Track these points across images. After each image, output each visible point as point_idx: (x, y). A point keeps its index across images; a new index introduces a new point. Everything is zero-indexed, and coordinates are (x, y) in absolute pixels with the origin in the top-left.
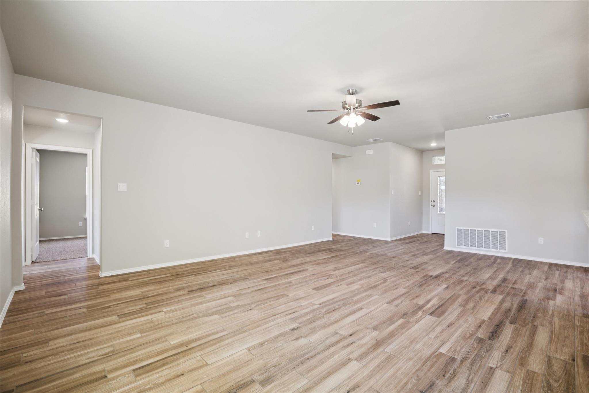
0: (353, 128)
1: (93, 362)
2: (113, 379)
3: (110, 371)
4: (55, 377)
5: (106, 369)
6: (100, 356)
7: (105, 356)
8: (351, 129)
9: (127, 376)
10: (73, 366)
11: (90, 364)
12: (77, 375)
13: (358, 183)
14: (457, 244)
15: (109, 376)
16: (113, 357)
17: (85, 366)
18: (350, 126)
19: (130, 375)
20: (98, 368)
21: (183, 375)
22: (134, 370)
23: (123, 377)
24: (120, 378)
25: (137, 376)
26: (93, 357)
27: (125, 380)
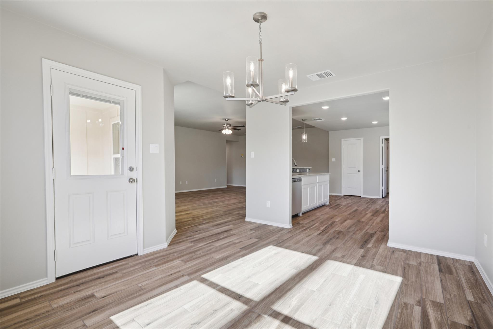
0: (228, 135)
8: (226, 135)
13: (242, 156)
18: (226, 134)
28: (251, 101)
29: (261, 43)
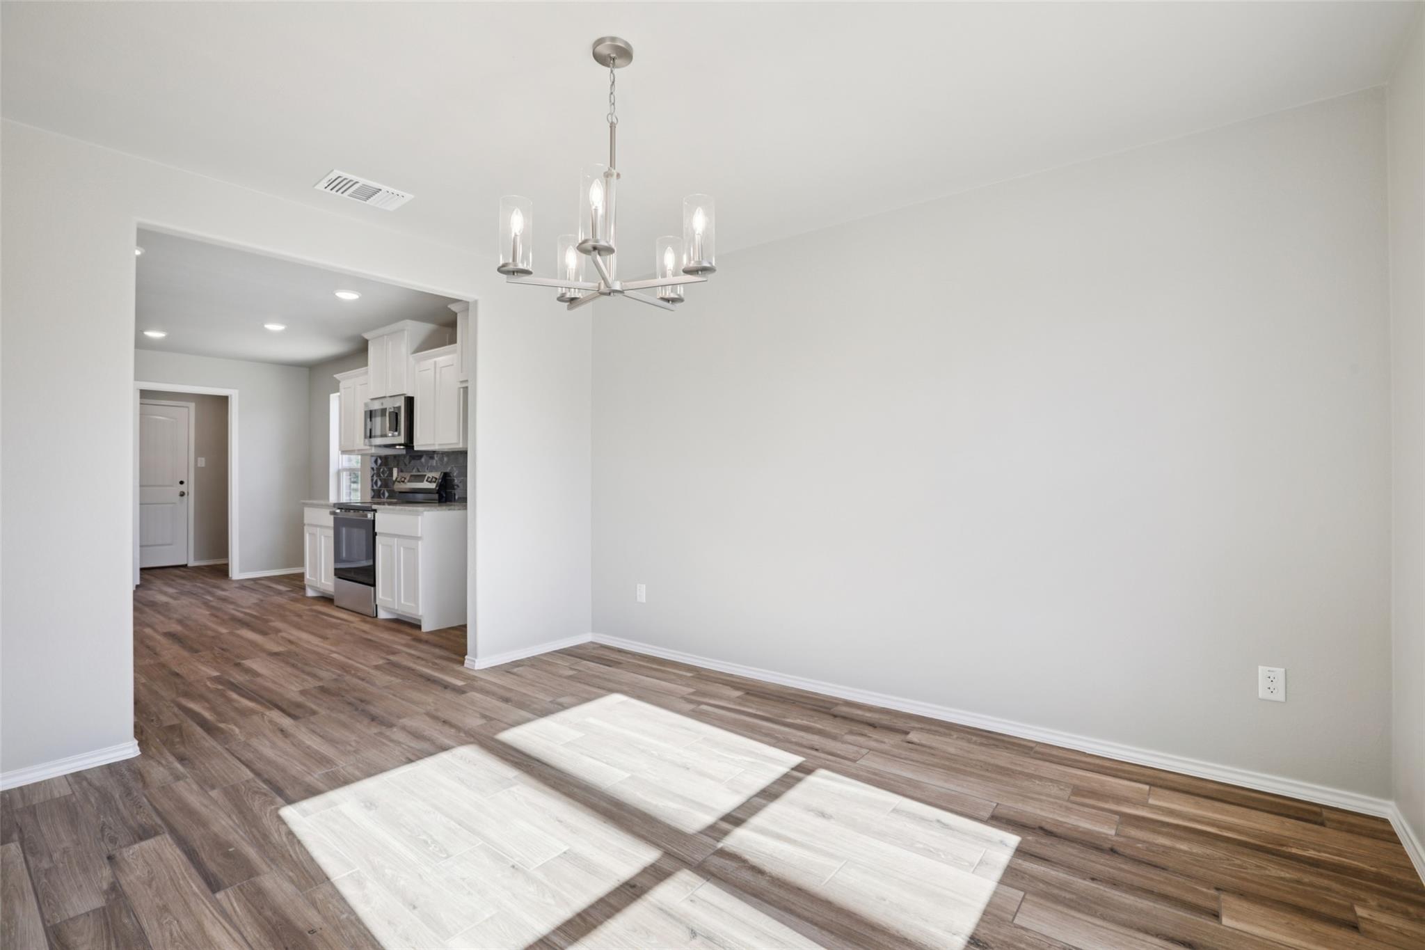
28: (575, 291)
29: (612, 126)
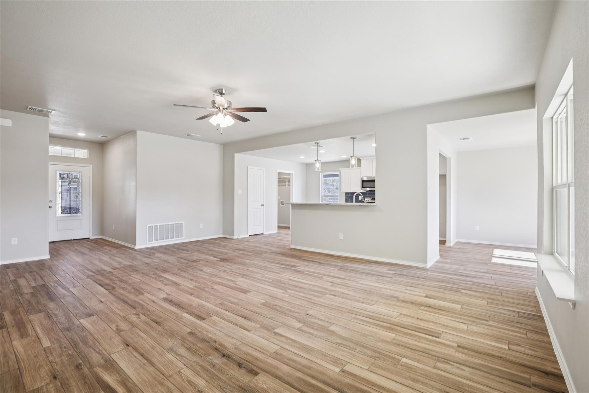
1: (460, 364)
2: (454, 342)
3: (453, 347)
4: (494, 372)
5: (454, 351)
6: (452, 365)
7: (448, 361)
9: (445, 338)
10: (478, 372)
11: (463, 363)
12: (477, 361)
14: (149, 240)
15: (456, 345)
16: (443, 356)
17: (468, 364)
19: (443, 337)
20: (460, 356)
21: (418, 319)
22: (438, 338)
23: (448, 339)
24: (450, 339)
25: (441, 334)
26: (458, 368)
27: (449, 337)
